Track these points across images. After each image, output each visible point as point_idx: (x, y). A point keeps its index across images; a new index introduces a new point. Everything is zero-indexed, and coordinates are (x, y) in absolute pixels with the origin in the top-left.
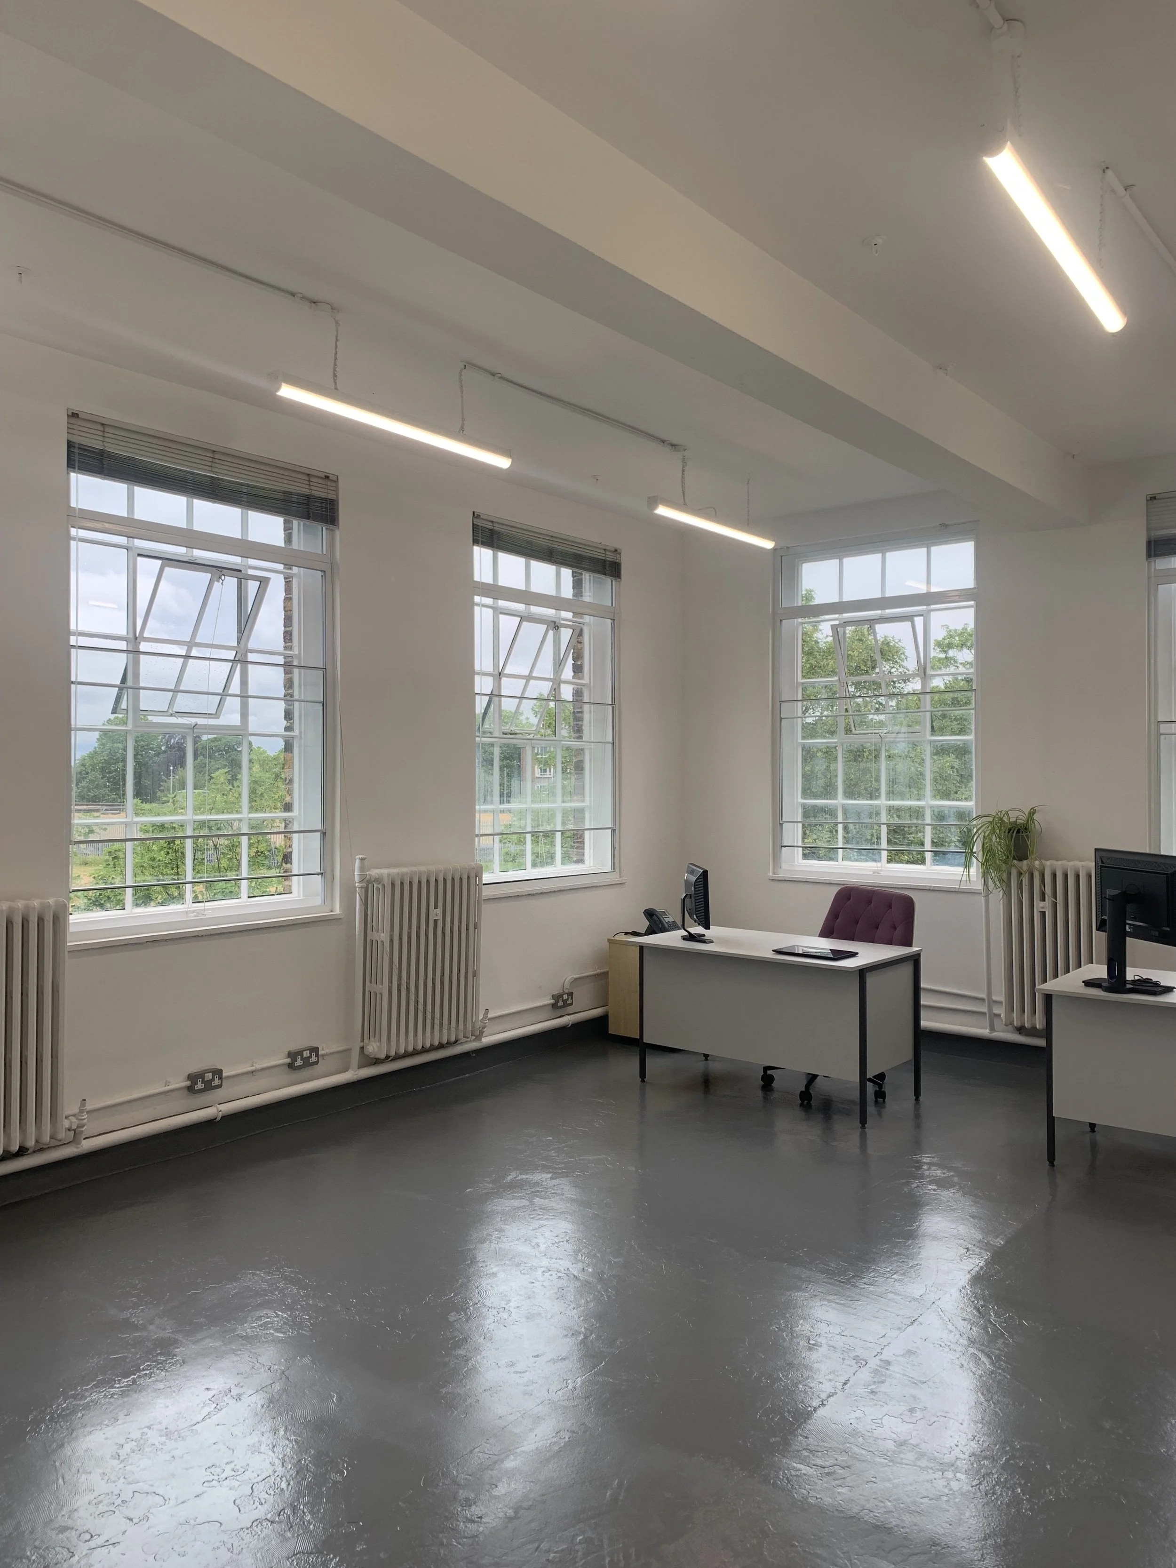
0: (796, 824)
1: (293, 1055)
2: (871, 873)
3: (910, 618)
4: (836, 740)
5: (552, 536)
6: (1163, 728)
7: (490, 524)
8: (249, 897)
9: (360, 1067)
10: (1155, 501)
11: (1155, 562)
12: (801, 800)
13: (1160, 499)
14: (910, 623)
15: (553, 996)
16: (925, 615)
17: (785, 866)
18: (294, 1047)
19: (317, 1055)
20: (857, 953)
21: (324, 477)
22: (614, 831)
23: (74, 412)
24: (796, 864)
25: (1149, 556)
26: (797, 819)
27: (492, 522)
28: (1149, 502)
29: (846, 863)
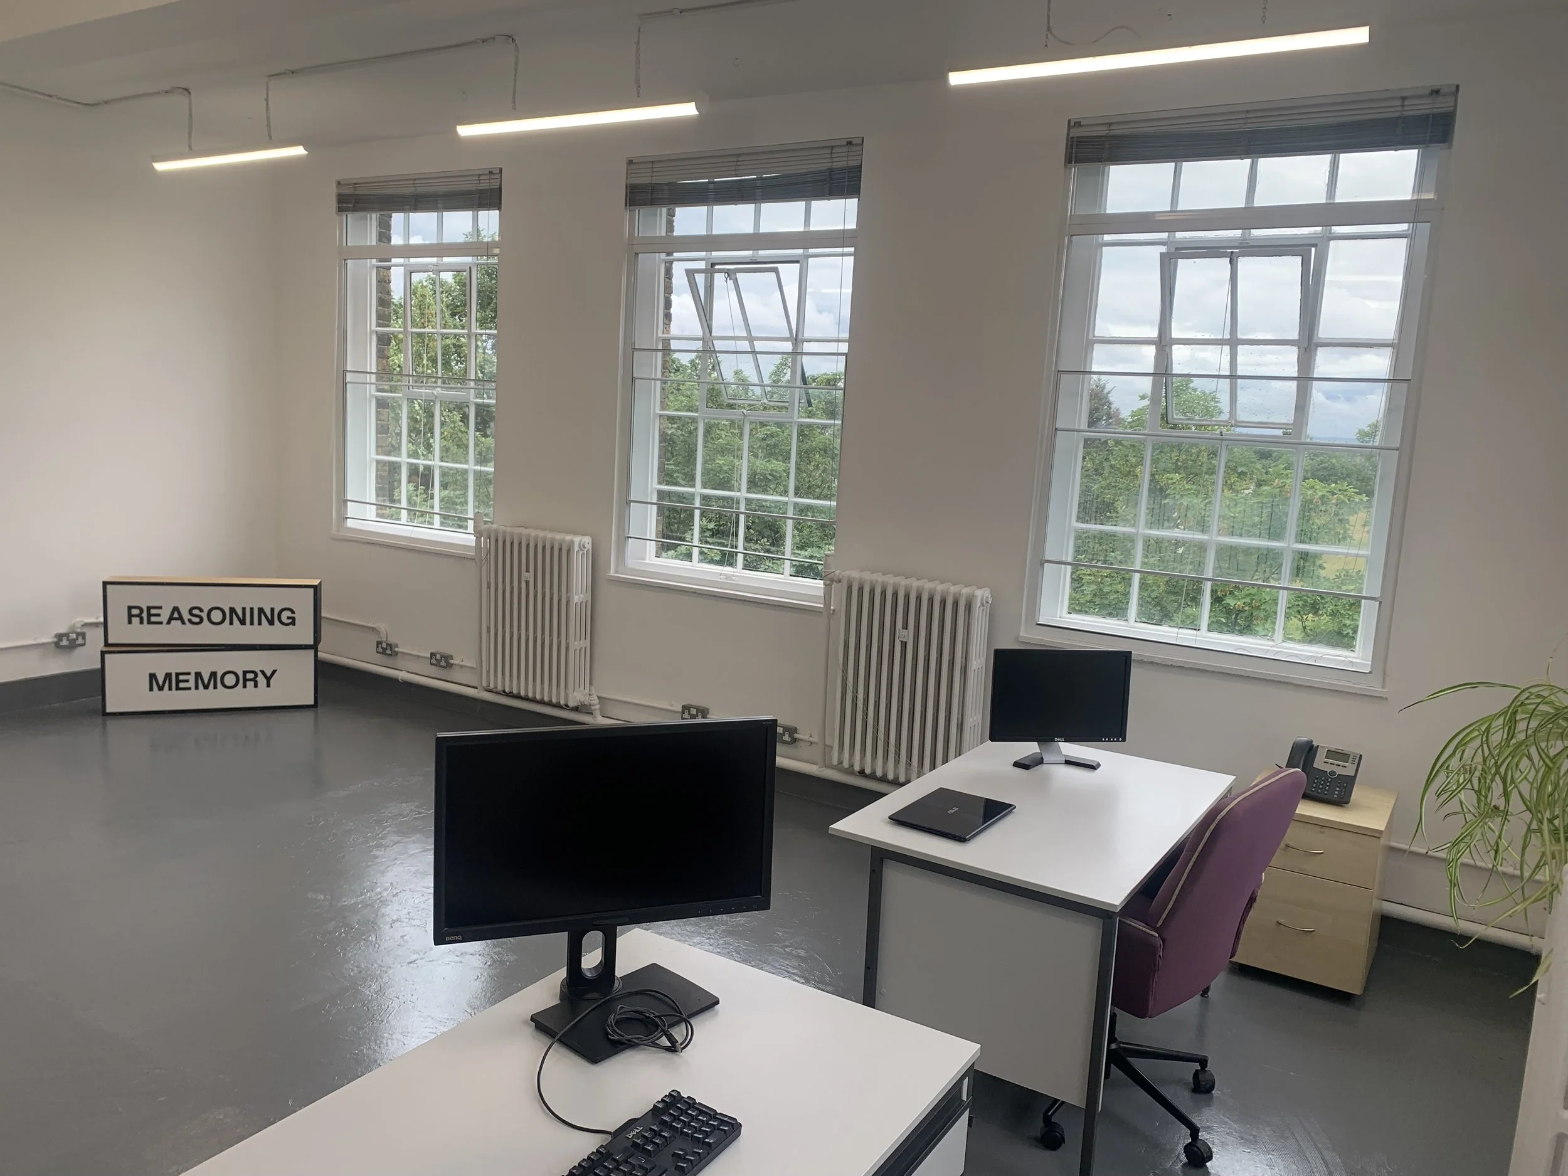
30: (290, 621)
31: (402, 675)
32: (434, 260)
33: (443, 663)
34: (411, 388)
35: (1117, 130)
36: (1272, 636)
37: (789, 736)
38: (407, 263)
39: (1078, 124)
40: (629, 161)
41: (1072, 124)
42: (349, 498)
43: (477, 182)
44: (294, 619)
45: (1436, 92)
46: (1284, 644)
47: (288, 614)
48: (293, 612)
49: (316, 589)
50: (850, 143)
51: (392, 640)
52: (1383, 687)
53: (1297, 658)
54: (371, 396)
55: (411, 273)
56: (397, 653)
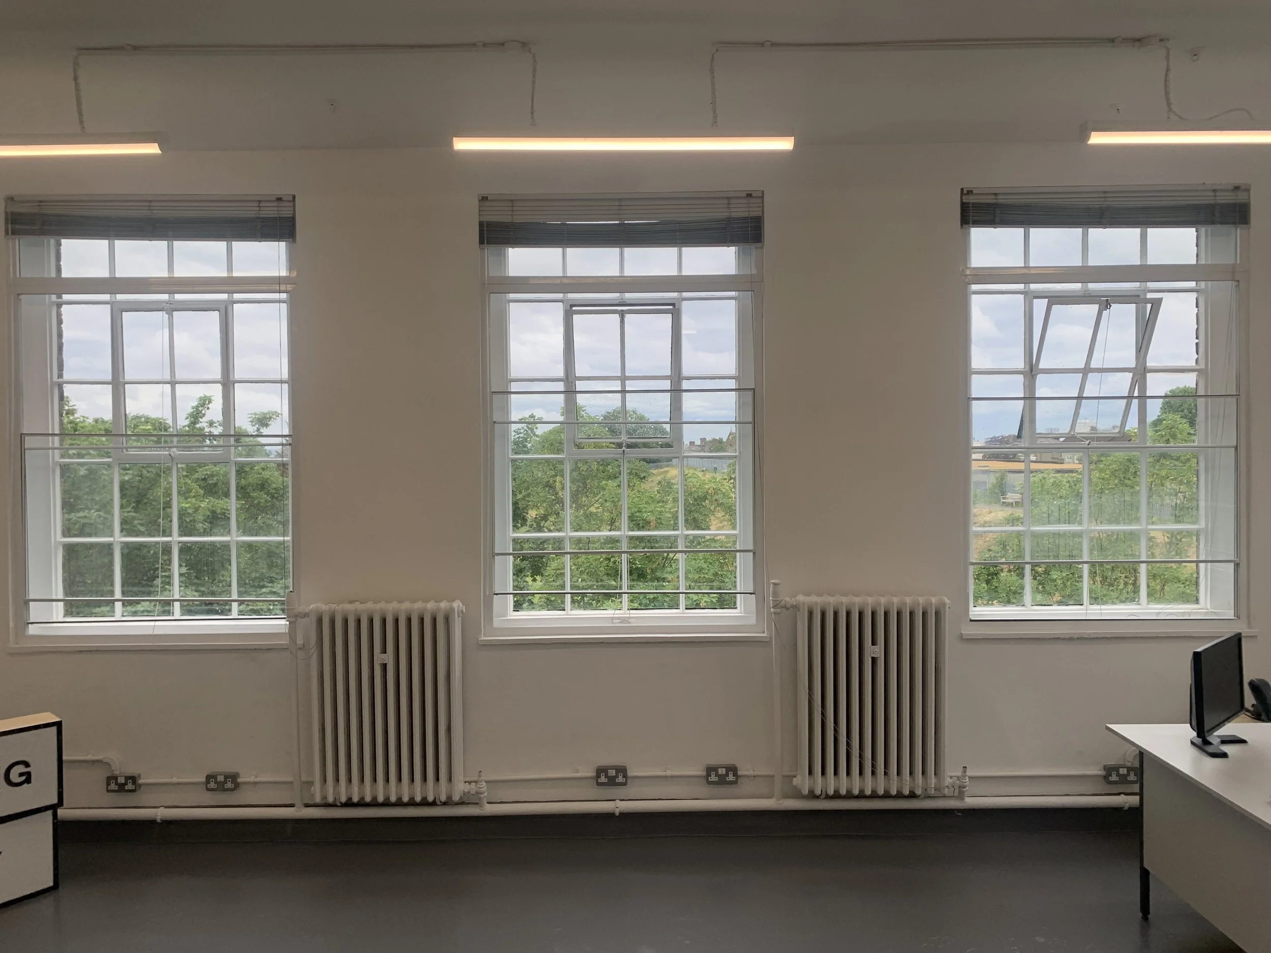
1: (710, 770)
5: (1105, 192)
7: (993, 197)
8: (686, 609)
9: (786, 796)
15: (1105, 767)
18: (713, 762)
19: (735, 774)
21: (745, 195)
22: (1237, 565)
23: (484, 196)
27: (996, 194)
30: (23, 778)
31: (161, 814)
32: (165, 297)
33: (229, 785)
34: (125, 450)
35: (1001, 200)
36: (1138, 601)
37: (733, 776)
38: (113, 300)
39: (970, 192)
40: (483, 197)
41: (965, 192)
42: (31, 597)
43: (257, 208)
44: (29, 774)
45: (1237, 188)
46: (1149, 606)
47: (21, 769)
48: (27, 764)
49: (58, 725)
50: (749, 195)
51: (130, 771)
52: (1249, 627)
53: (1173, 616)
54: (55, 463)
55: (122, 312)
56: (140, 786)
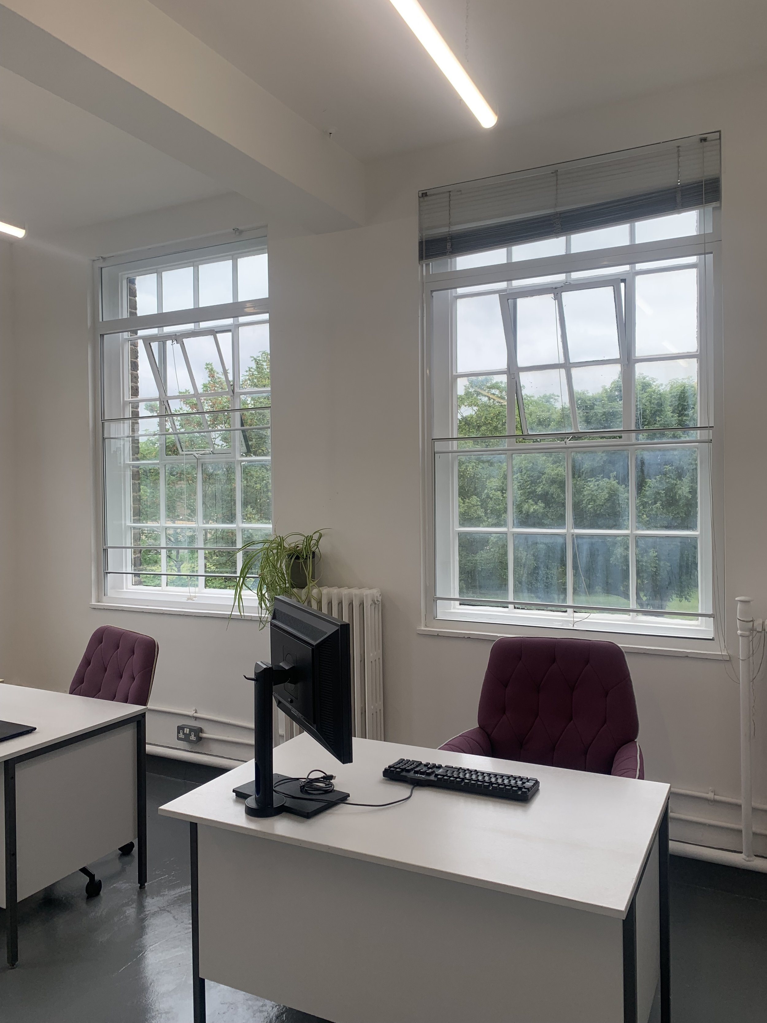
0: (124, 550)
2: (184, 600)
3: (213, 332)
4: (158, 462)
6: (439, 446)
10: (426, 198)
11: (427, 265)
12: (130, 524)
13: (431, 195)
14: (212, 336)
16: (233, 330)
17: (110, 592)
20: (35, 729)
24: (125, 590)
25: (421, 258)
26: (126, 544)
28: (422, 199)
29: (171, 588)
